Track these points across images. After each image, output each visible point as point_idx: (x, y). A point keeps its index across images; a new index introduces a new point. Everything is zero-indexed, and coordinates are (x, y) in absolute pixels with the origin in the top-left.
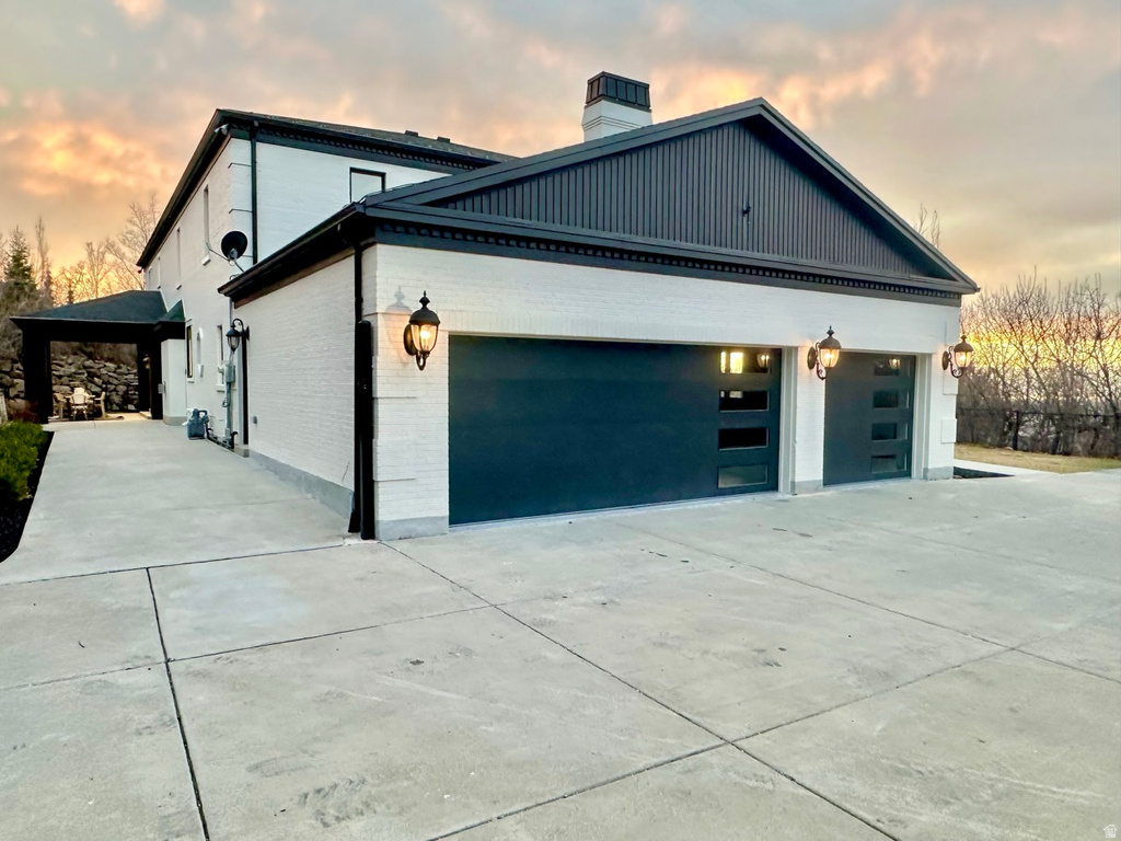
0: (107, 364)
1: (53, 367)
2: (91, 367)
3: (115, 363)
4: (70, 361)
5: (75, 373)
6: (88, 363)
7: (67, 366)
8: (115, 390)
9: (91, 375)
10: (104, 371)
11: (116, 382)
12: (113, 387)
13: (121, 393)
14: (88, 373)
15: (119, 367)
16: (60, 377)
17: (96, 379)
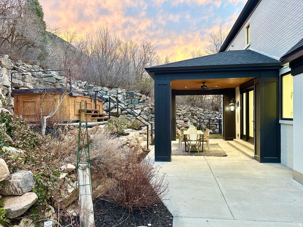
0: (200, 109)
1: (177, 111)
2: (193, 111)
3: (203, 108)
4: (184, 108)
5: (186, 114)
6: (192, 108)
7: (182, 110)
8: (203, 122)
9: (193, 115)
10: (198, 112)
11: (203, 118)
12: (202, 121)
13: (206, 123)
14: (192, 113)
15: (205, 111)
16: (180, 116)
17: (195, 116)
